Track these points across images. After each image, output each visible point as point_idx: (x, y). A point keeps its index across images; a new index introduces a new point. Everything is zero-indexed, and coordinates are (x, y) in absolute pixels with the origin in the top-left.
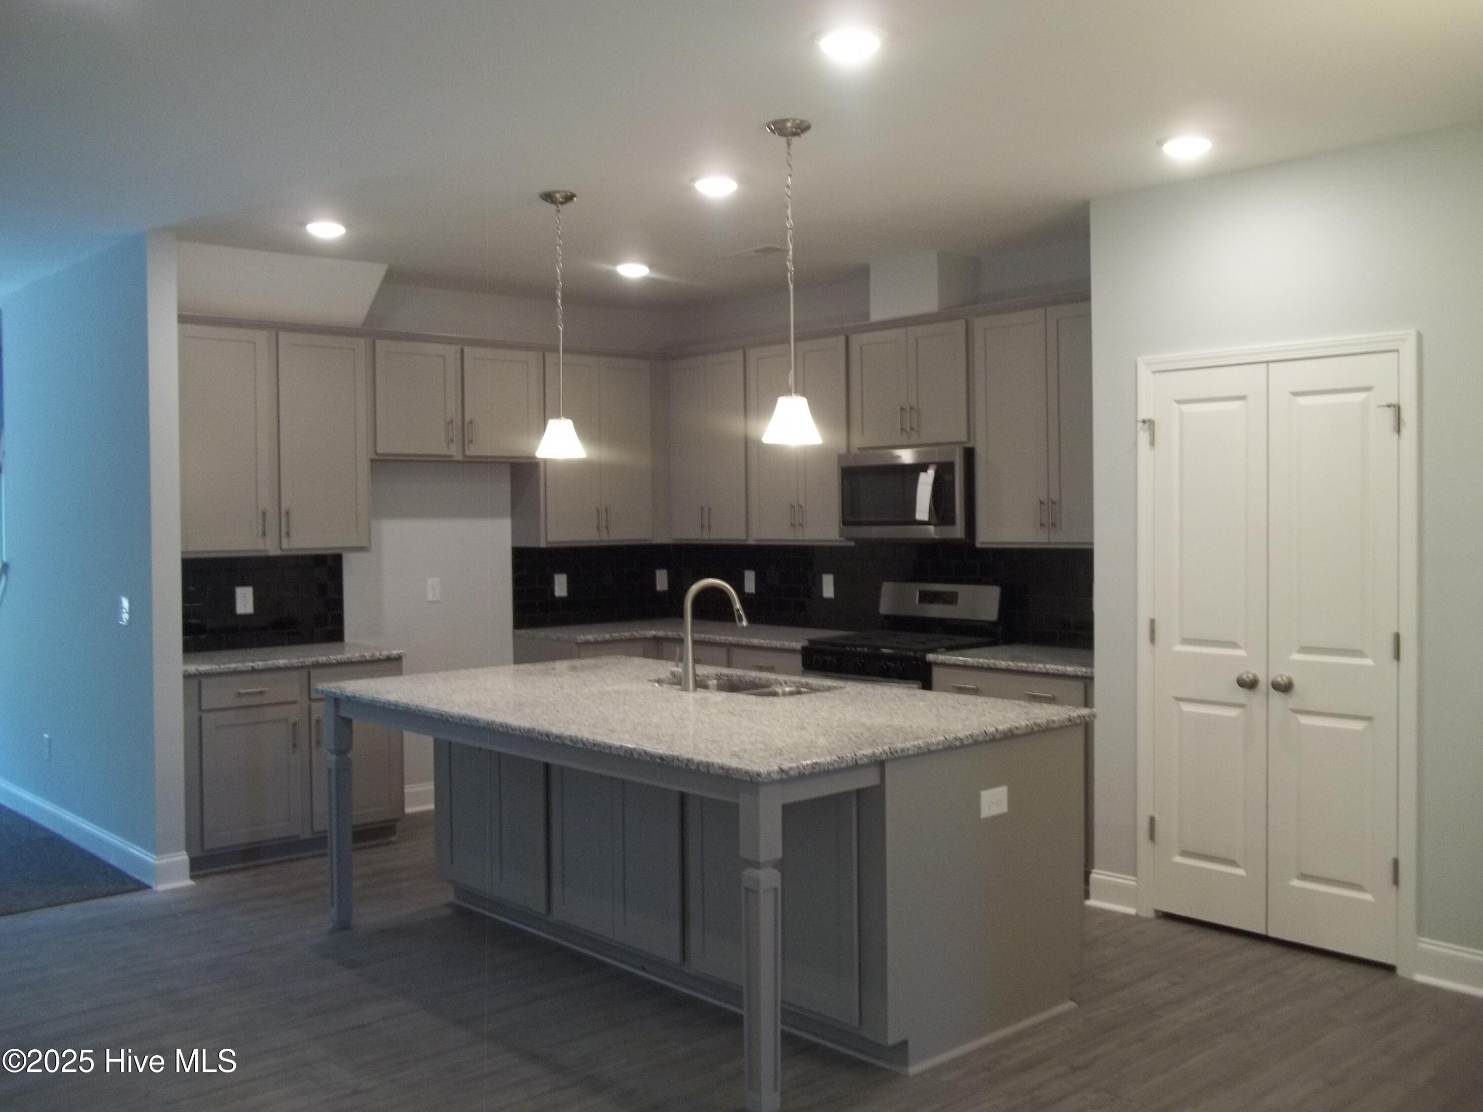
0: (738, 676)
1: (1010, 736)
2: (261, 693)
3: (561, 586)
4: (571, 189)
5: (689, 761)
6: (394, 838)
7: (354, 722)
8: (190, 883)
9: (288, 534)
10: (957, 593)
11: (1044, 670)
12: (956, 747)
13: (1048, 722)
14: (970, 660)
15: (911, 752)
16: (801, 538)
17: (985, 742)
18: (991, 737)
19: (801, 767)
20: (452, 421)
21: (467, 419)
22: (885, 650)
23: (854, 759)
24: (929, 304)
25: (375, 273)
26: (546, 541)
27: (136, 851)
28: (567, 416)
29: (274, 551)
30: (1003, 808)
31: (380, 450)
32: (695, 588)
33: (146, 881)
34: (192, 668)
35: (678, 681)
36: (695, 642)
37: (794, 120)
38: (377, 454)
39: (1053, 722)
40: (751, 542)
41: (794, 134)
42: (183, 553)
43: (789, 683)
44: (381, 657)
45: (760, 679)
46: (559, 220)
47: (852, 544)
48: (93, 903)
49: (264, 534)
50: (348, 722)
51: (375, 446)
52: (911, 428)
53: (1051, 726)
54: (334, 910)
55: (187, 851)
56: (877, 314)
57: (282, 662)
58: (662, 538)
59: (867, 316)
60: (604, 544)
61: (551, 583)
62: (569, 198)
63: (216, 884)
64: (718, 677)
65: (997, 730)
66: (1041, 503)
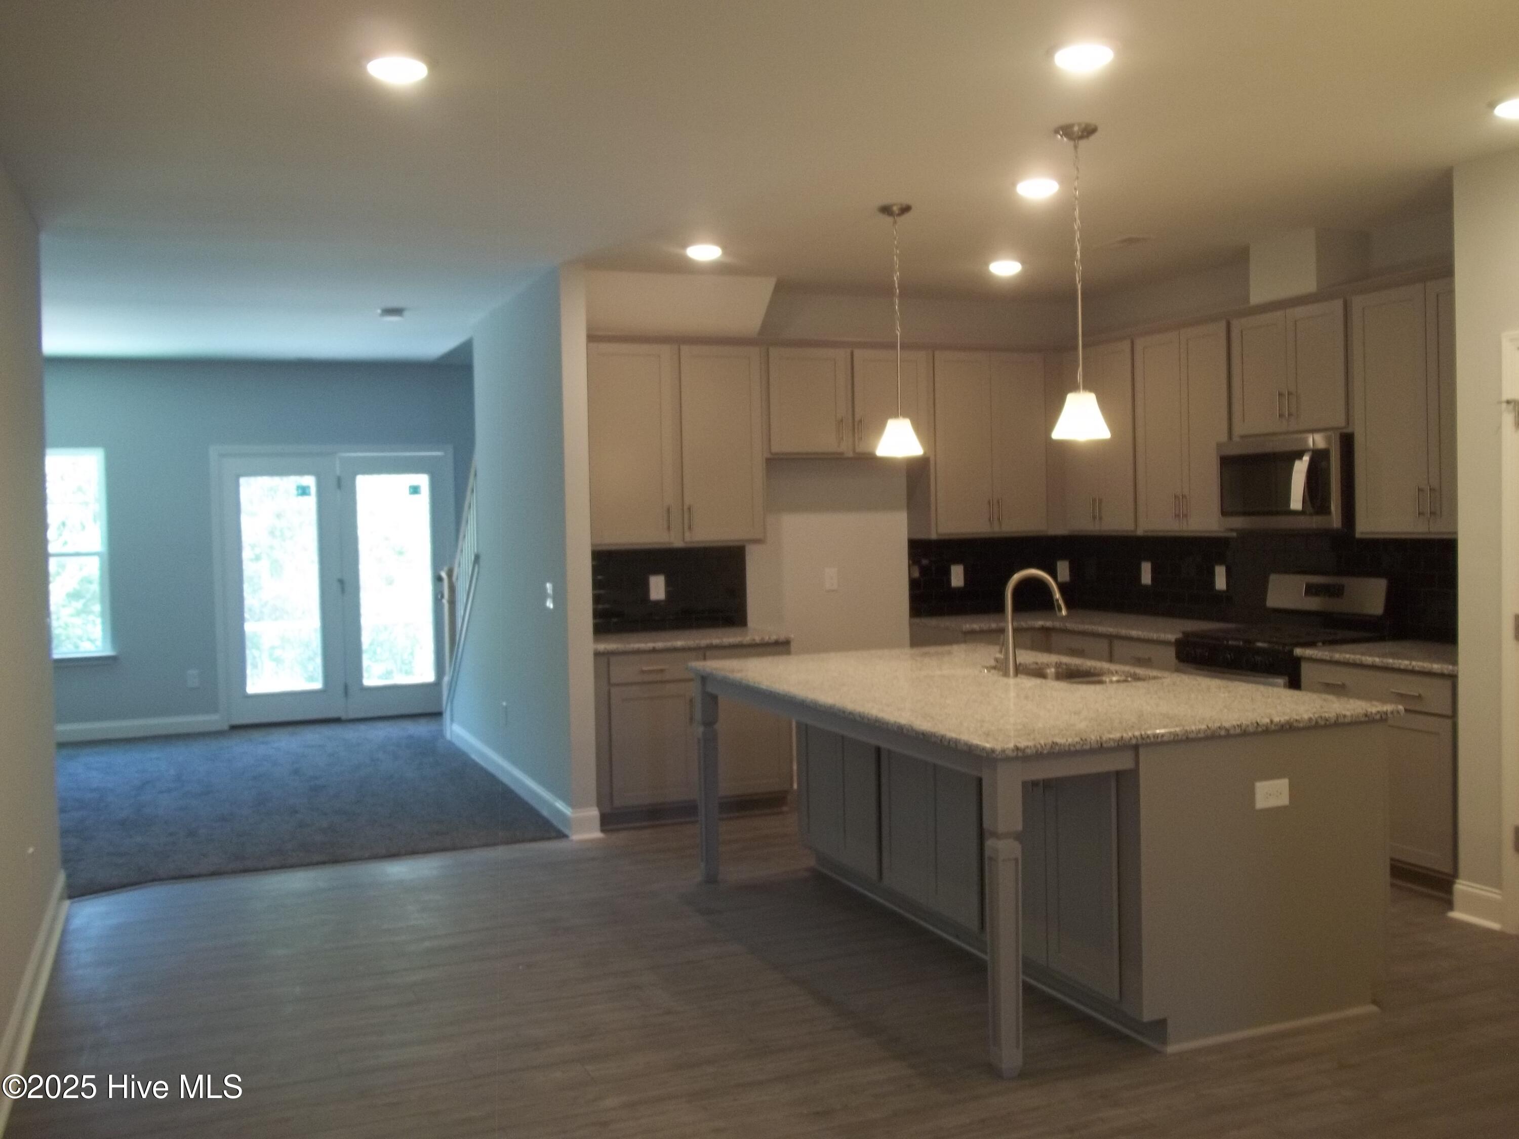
0: (1075, 665)
1: (1288, 729)
2: (662, 671)
3: (957, 577)
4: (905, 200)
5: (943, 737)
6: (785, 809)
7: (719, 698)
8: (597, 834)
9: (690, 528)
10: (1343, 586)
11: (1410, 668)
12: (1220, 737)
13: (1338, 717)
14: (1348, 656)
15: (1165, 738)
16: (1185, 528)
17: (1255, 733)
18: (1264, 728)
19: (1039, 746)
20: (842, 421)
21: (857, 418)
22: (1260, 644)
23: (1099, 742)
24: (1308, 284)
25: (764, 289)
26: (937, 533)
27: (560, 805)
28: (905, 415)
29: (678, 543)
30: (1284, 800)
31: (775, 448)
32: (1017, 577)
33: (566, 831)
34: (602, 647)
35: (1000, 667)
36: (1015, 630)
37: (1079, 124)
38: (771, 453)
39: (1345, 716)
40: (1140, 533)
41: (1081, 137)
42: (592, 545)
43: (1120, 674)
44: (770, 641)
45: (1095, 668)
46: (896, 233)
47: (1234, 534)
48: (517, 847)
49: (669, 528)
50: (714, 698)
51: (770, 446)
52: (1290, 415)
53: (1341, 720)
54: (703, 865)
55: (598, 806)
56: (1256, 297)
57: (679, 643)
58: (1059, 529)
59: (1247, 299)
60: (996, 536)
61: (948, 573)
62: (906, 209)
63: (621, 837)
64: (1058, 665)
65: (1272, 721)
66: (1420, 490)
